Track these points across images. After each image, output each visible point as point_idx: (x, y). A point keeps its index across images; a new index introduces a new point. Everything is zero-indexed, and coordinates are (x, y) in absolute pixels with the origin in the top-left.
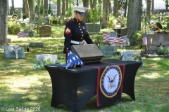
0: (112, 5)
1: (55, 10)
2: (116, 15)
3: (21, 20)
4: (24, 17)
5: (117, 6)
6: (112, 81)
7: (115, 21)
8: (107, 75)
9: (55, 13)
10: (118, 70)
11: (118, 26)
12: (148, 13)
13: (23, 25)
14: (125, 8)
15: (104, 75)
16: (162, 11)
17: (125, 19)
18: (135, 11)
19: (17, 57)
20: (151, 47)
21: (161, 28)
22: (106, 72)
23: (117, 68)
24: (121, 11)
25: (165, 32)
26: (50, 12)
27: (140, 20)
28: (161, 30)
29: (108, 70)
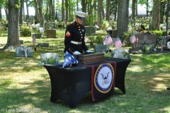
0: (105, 12)
1: (60, 17)
2: (108, 19)
3: (33, 25)
4: (36, 23)
5: (109, 13)
6: (106, 78)
7: (107, 24)
8: (100, 72)
9: (60, 19)
10: (110, 68)
11: (110, 28)
12: (133, 18)
13: (34, 29)
14: (115, 14)
16: (144, 16)
17: (116, 23)
18: (123, 16)
19: (26, 55)
20: (137, 45)
21: (144, 29)
22: (99, 70)
23: (109, 66)
24: (112, 17)
25: (148, 33)
26: (56, 18)
27: (127, 23)
28: (145, 32)
29: (101, 68)
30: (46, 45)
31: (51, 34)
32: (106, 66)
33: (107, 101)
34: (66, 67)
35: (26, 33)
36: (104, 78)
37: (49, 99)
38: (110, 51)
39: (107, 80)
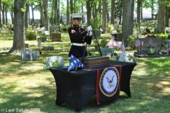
0: (110, 15)
1: (65, 21)
2: (113, 22)
3: (38, 28)
4: (41, 27)
5: (114, 16)
6: (111, 82)
7: (112, 28)
8: (106, 76)
9: (65, 23)
10: (116, 72)
11: (115, 32)
12: (138, 21)
14: (120, 17)
15: (103, 76)
16: (149, 19)
17: (121, 26)
18: (128, 19)
19: (31, 59)
20: (142, 49)
22: (104, 74)
23: (114, 70)
24: (117, 20)
25: (153, 36)
26: (61, 22)
27: (132, 27)
28: (150, 35)
29: (106, 71)
30: (51, 49)
31: (56, 37)
32: (111, 69)
33: (113, 105)
34: (71, 70)
35: (31, 37)
36: (109, 82)
37: (54, 103)
38: (115, 54)
39: (112, 83)
